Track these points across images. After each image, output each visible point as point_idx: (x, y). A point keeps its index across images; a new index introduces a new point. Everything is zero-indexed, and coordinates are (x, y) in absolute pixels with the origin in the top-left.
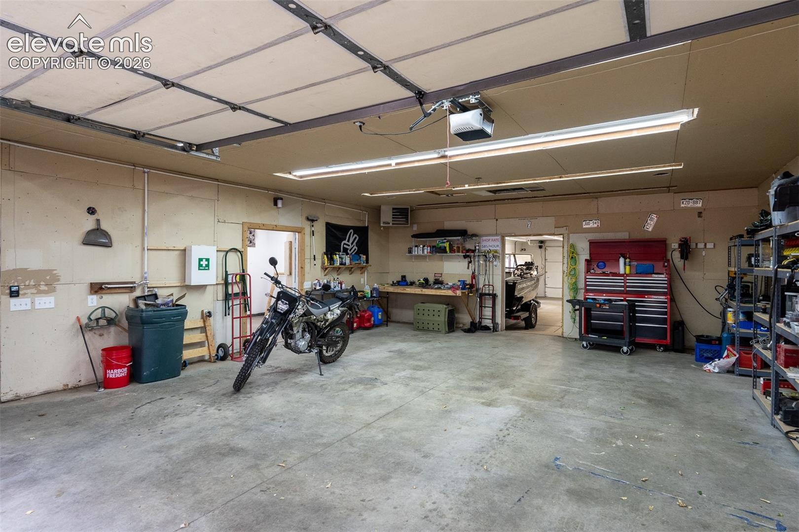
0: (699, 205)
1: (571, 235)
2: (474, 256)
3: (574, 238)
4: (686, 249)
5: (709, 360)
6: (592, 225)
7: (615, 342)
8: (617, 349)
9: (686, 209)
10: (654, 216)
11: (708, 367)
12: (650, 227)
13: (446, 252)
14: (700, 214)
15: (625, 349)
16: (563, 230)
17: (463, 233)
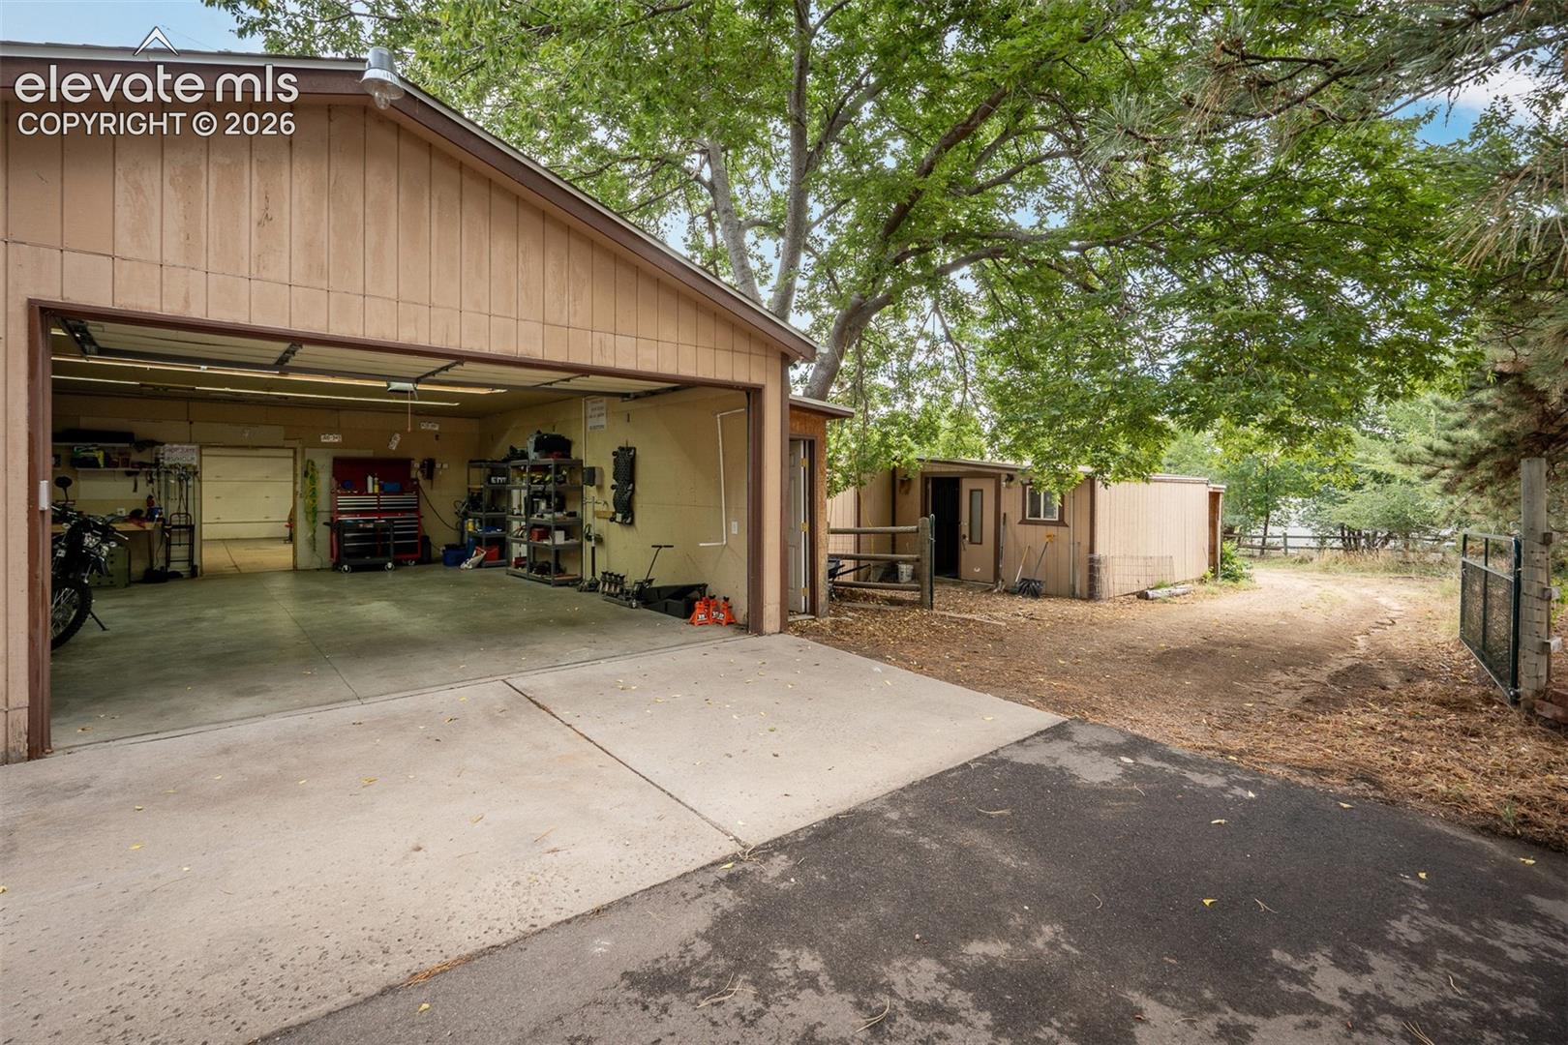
0: (437, 429)
1: (307, 450)
2: (158, 474)
3: (310, 454)
4: (429, 468)
5: (464, 559)
6: (333, 439)
7: (378, 560)
8: (381, 568)
9: (425, 431)
10: (397, 435)
11: (464, 565)
12: (393, 446)
13: (98, 466)
14: (437, 436)
15: (390, 565)
16: (294, 444)
17: (127, 437)
